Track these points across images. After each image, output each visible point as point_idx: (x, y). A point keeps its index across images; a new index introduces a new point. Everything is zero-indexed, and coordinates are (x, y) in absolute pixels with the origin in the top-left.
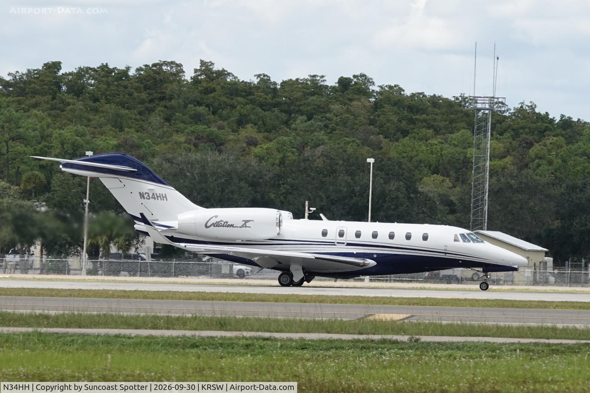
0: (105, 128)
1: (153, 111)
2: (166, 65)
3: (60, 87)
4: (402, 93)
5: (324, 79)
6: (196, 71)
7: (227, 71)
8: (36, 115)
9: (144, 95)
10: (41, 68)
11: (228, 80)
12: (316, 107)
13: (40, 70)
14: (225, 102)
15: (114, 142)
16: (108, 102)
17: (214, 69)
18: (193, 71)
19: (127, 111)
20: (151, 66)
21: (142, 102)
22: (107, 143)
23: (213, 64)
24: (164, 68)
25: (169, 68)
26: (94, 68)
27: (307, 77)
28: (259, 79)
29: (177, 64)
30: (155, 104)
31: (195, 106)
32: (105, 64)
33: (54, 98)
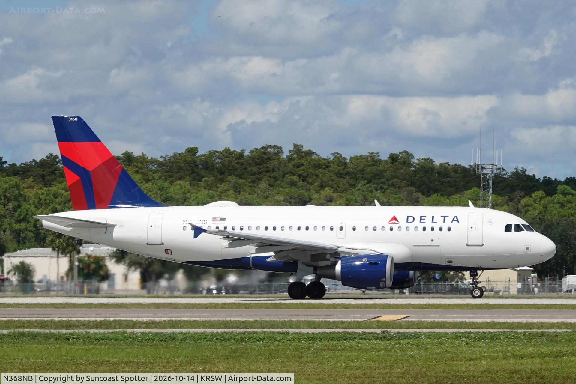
1: (261, 180)
2: (271, 148)
3: (196, 165)
4: (433, 163)
5: (378, 155)
6: (290, 151)
7: (312, 151)
8: (181, 185)
11: (313, 157)
12: (374, 175)
13: (183, 153)
14: (311, 173)
16: (230, 174)
17: (303, 150)
18: (288, 152)
19: (243, 181)
20: (259, 149)
23: (302, 146)
25: (272, 150)
26: (220, 151)
27: (367, 154)
28: (334, 156)
29: (277, 147)
30: (263, 175)
31: (290, 176)
32: (227, 148)
33: (193, 173)
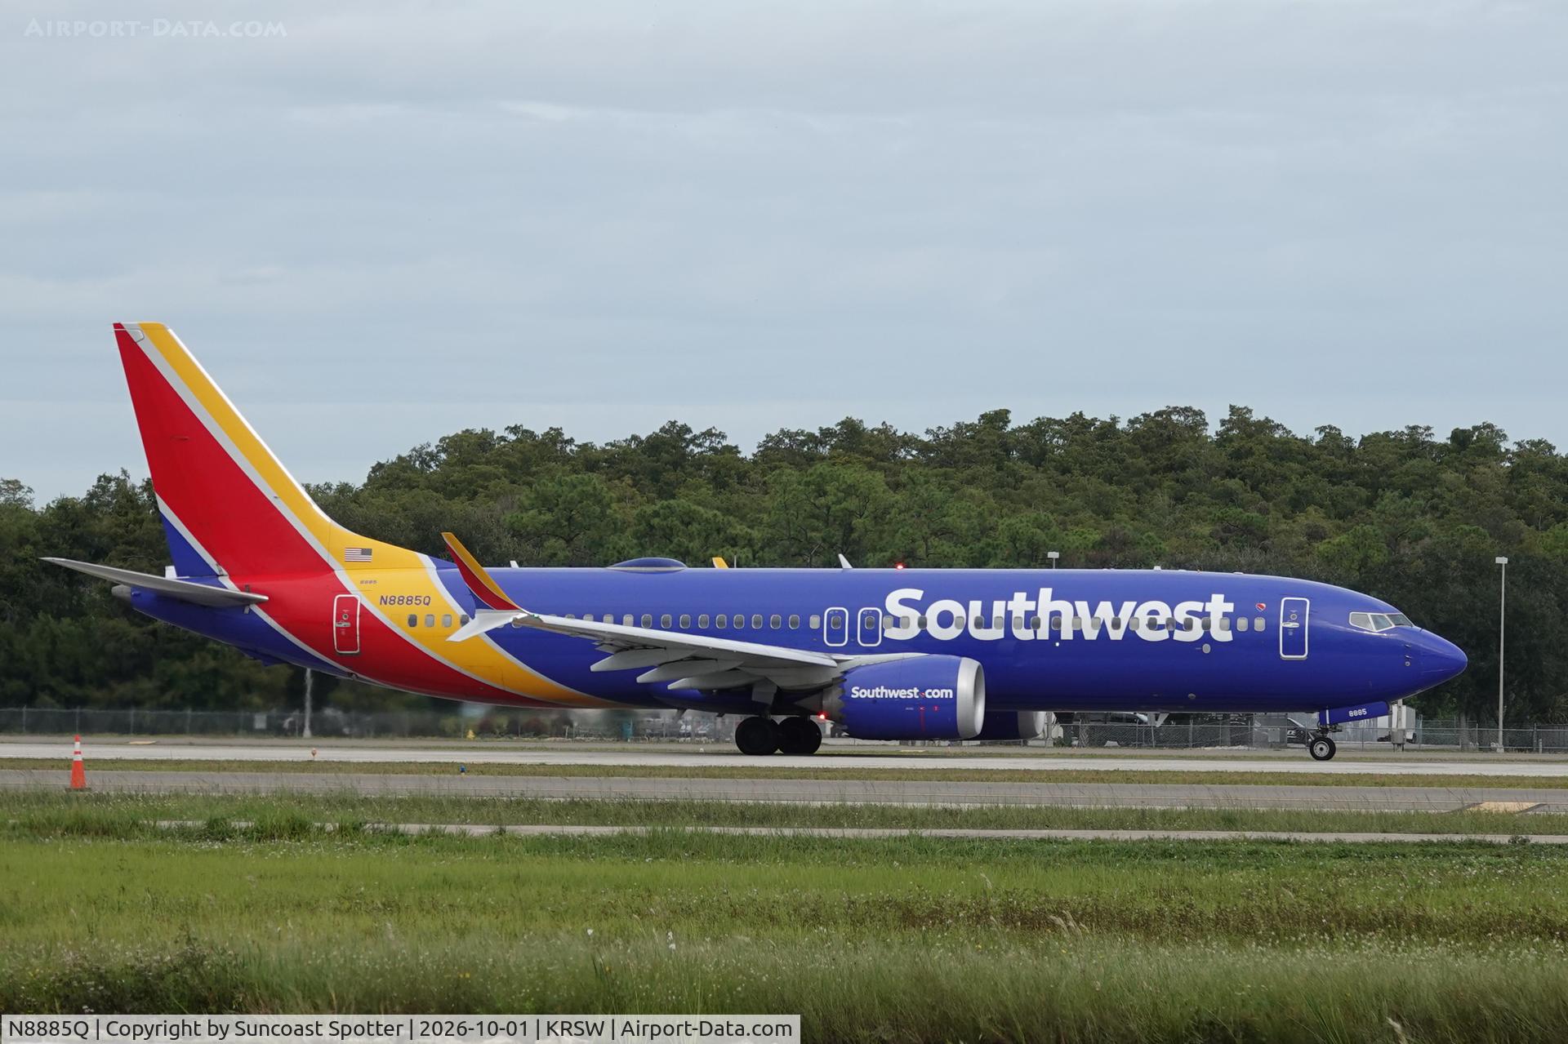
0: (1081, 515)
1: (1158, 487)
2: (1178, 412)
3: (1008, 451)
4: (1553, 452)
5: (1429, 432)
7: (1274, 422)
8: (972, 496)
9: (1141, 462)
10: (976, 422)
11: (1277, 436)
12: (1416, 477)
13: (976, 425)
14: (1270, 471)
15: (1096, 536)
16: (1085, 473)
17: (1252, 419)
18: (1219, 424)
20: (1152, 415)
21: (1140, 472)
22: (1085, 538)
23: (1250, 411)
24: (1174, 417)
25: (1182, 418)
26: (1061, 420)
27: (1402, 429)
28: (1323, 434)
29: (1194, 411)
30: (1160, 476)
31: (1223, 478)
33: (999, 469)
